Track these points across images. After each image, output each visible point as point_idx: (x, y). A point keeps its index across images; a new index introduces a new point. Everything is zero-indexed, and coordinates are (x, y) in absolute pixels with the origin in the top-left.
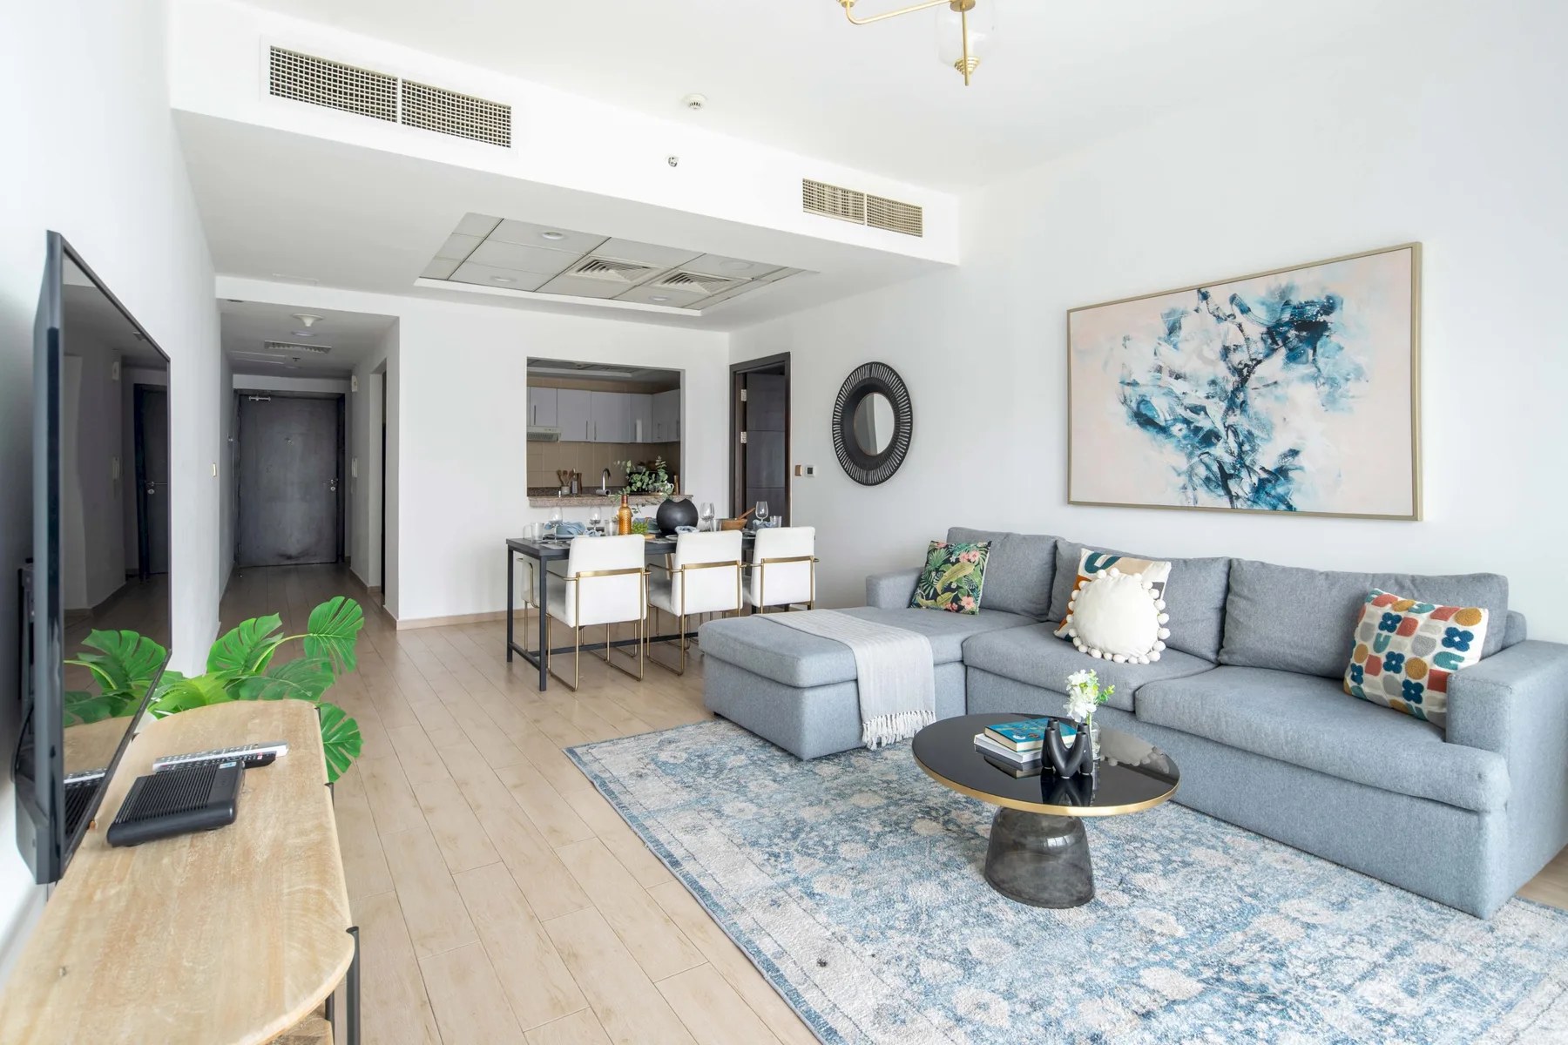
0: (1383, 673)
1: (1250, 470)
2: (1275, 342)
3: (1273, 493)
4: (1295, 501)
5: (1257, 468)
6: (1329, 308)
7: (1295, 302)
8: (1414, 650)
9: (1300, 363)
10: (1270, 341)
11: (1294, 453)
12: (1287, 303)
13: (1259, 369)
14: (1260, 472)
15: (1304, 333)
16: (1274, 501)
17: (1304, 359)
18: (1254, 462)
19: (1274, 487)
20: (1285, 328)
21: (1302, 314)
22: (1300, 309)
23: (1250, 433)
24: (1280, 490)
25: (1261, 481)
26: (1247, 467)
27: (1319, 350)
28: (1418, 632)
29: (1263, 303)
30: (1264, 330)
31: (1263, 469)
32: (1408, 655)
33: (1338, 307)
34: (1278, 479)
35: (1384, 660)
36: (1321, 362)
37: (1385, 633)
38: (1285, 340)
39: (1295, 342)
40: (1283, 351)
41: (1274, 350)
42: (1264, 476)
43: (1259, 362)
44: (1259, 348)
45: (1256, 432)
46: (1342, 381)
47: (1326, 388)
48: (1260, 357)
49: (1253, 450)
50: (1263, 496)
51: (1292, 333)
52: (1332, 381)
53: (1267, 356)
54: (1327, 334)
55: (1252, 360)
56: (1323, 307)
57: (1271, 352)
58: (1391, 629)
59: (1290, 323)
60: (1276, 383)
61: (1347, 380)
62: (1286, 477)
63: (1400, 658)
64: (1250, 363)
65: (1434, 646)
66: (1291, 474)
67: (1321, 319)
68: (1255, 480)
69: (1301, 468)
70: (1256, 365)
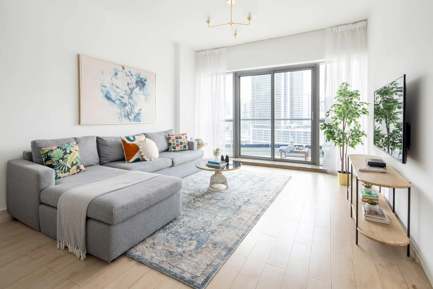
0: (180, 145)
1: (133, 113)
2: (137, 85)
3: (137, 118)
4: (141, 120)
5: (134, 113)
6: (145, 81)
7: (140, 77)
8: (183, 141)
9: (141, 90)
10: (136, 84)
11: (141, 110)
12: (139, 77)
13: (134, 90)
14: (135, 114)
15: (142, 84)
16: (137, 120)
17: (142, 90)
18: (134, 111)
19: (137, 117)
20: (139, 82)
21: (142, 80)
22: (141, 79)
23: (133, 104)
24: (138, 118)
25: (135, 116)
26: (133, 112)
27: (144, 89)
28: (182, 138)
29: (135, 75)
30: (136, 81)
31: (135, 113)
32: (183, 142)
33: (147, 80)
34: (138, 115)
35: (180, 144)
36: (145, 91)
37: (177, 140)
38: (139, 85)
39: (140, 86)
40: (138, 87)
41: (137, 86)
42: (136, 114)
43: (135, 88)
44: (135, 85)
45: (134, 104)
46: (147, 96)
47: (145, 96)
48: (135, 87)
49: (134, 108)
50: (136, 119)
51: (140, 84)
52: (146, 95)
53: (136, 87)
54: (145, 86)
55: (134, 88)
56: (145, 80)
57: (137, 87)
58: (178, 139)
59: (140, 81)
60: (137, 94)
61: (148, 96)
62: (139, 115)
63: (182, 142)
64: (133, 88)
65: (185, 139)
66: (140, 114)
67: (145, 82)
68: (134, 116)
69: (141, 113)
70: (134, 89)
